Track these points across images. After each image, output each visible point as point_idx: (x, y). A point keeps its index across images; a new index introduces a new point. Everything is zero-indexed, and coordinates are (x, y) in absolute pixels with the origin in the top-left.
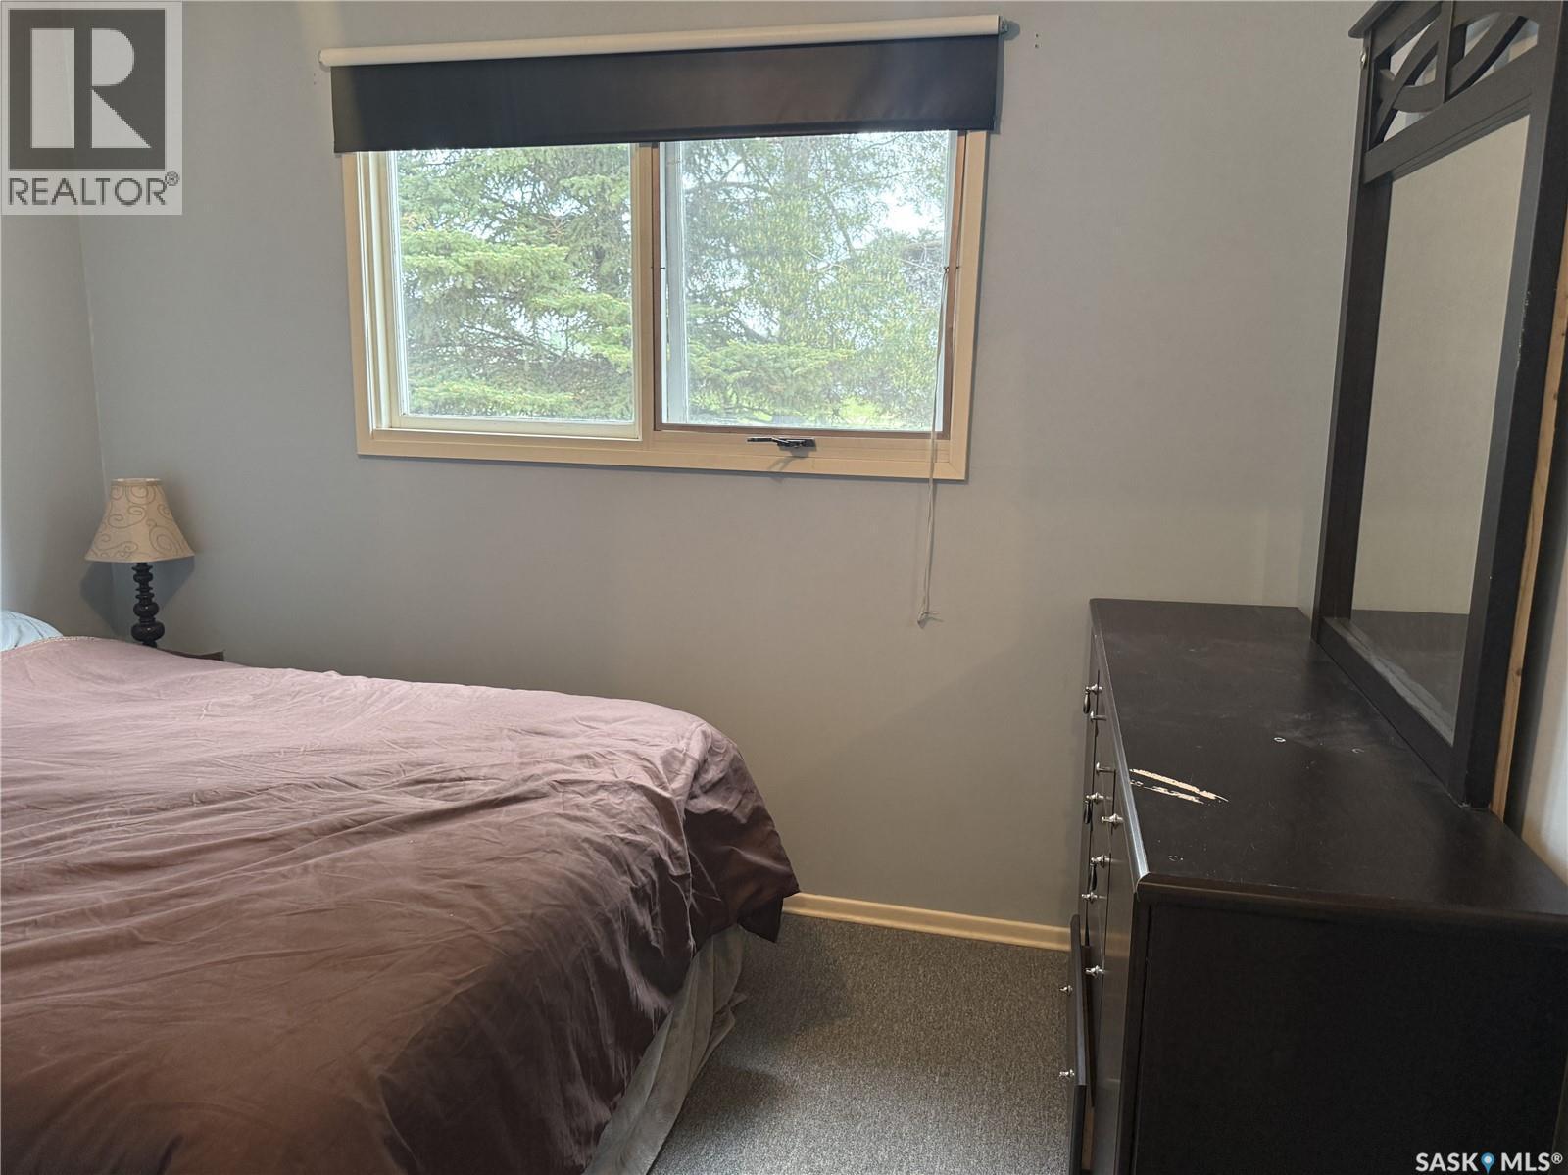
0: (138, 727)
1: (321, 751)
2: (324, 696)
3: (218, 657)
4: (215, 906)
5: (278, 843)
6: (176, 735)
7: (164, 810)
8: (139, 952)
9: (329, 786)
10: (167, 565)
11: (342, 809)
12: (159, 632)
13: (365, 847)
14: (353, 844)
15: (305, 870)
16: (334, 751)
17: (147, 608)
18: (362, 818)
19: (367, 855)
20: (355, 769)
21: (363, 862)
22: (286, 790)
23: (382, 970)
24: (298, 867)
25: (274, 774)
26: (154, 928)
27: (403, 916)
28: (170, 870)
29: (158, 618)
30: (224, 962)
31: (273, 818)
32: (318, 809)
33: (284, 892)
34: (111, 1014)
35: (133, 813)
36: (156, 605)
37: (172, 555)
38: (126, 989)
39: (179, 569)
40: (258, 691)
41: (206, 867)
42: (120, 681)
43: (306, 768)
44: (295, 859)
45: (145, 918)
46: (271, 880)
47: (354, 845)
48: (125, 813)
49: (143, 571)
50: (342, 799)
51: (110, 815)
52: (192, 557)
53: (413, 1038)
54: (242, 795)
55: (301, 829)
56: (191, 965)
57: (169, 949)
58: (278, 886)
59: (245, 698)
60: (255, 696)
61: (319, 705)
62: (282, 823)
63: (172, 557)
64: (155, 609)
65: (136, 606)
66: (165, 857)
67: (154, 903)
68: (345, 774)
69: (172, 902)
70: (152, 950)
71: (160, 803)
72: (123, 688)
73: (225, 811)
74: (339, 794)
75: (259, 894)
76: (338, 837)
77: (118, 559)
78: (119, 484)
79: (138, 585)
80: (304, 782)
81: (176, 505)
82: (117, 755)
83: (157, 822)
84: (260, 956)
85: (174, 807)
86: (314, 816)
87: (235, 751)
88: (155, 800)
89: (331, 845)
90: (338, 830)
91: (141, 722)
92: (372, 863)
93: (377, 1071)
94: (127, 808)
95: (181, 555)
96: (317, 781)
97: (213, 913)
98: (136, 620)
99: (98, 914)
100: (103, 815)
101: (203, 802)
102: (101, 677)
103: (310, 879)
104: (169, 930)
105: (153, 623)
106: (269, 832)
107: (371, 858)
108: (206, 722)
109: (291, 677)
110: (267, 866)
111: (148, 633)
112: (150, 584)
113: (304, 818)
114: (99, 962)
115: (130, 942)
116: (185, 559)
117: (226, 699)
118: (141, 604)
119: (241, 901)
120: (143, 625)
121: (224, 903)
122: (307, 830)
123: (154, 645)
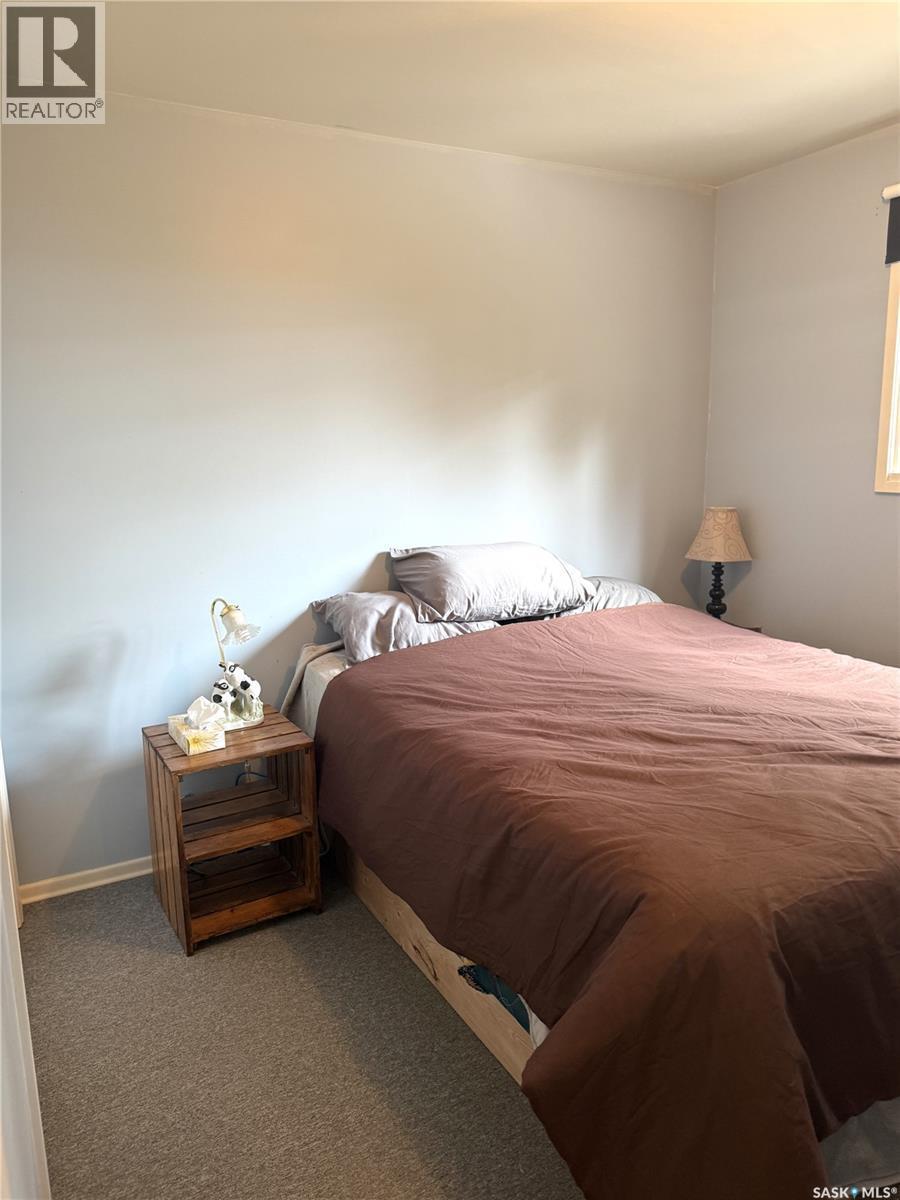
0: (691, 662)
1: (801, 698)
2: (816, 664)
3: (757, 630)
4: (703, 774)
5: (753, 748)
6: (711, 671)
7: (690, 712)
8: (653, 787)
9: (799, 722)
10: (735, 565)
11: (803, 738)
12: (723, 609)
13: (811, 766)
14: (803, 762)
15: (765, 769)
16: (810, 700)
17: (717, 593)
18: (816, 747)
19: (811, 771)
20: (822, 714)
21: (808, 775)
22: (770, 718)
23: (797, 845)
24: (761, 766)
25: (765, 707)
26: (664, 775)
27: (823, 817)
28: (683, 747)
29: (723, 601)
30: (697, 807)
31: (755, 733)
32: (789, 734)
33: (747, 778)
34: (629, 814)
35: (672, 709)
36: (723, 591)
37: (736, 558)
38: (639, 804)
39: (741, 568)
40: (773, 654)
41: (704, 751)
42: (689, 634)
43: (788, 707)
44: (761, 761)
45: (661, 769)
46: (742, 769)
47: (805, 763)
48: (668, 709)
49: (718, 568)
50: (805, 732)
51: (659, 707)
52: (750, 562)
53: (807, 897)
54: (740, 714)
55: (771, 744)
56: (681, 803)
57: (670, 791)
58: (746, 774)
59: (762, 656)
60: (770, 657)
61: (811, 670)
62: (761, 737)
63: (739, 560)
64: (722, 594)
65: (711, 592)
66: (683, 738)
67: (668, 762)
68: (813, 717)
69: (679, 764)
70: (660, 788)
71: (689, 708)
72: (689, 638)
73: (727, 721)
74: (804, 728)
75: (731, 775)
76: (796, 755)
77: (703, 558)
78: (711, 510)
79: (713, 577)
80: (784, 715)
81: (744, 526)
82: (672, 675)
83: (684, 718)
84: (720, 811)
85: (696, 712)
86: (783, 738)
87: (744, 687)
88: (686, 705)
89: (788, 759)
90: (794, 750)
91: (693, 660)
92: (812, 777)
93: (775, 907)
94: (670, 706)
95: (743, 559)
96: (792, 717)
97: (700, 777)
98: (710, 600)
99: (637, 759)
100: (656, 707)
101: (715, 713)
102: (677, 629)
103: (766, 775)
104: (674, 780)
105: (720, 603)
106: (749, 740)
107: (815, 775)
108: (732, 666)
109: (799, 649)
110: (742, 760)
111: (716, 609)
112: (722, 577)
113: (777, 737)
114: (631, 785)
115: (650, 780)
116: (746, 562)
117: (748, 655)
118: (714, 590)
119: (719, 775)
120: (713, 604)
121: (708, 773)
122: (775, 745)
123: (719, 618)
